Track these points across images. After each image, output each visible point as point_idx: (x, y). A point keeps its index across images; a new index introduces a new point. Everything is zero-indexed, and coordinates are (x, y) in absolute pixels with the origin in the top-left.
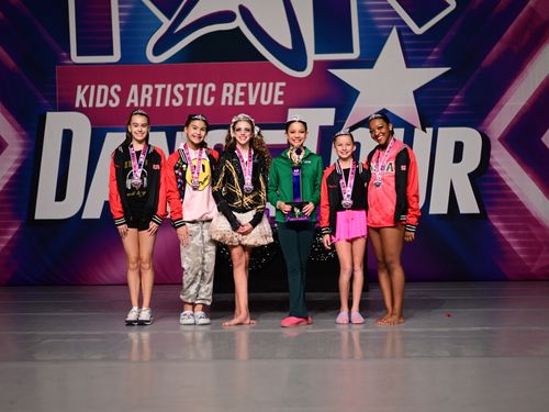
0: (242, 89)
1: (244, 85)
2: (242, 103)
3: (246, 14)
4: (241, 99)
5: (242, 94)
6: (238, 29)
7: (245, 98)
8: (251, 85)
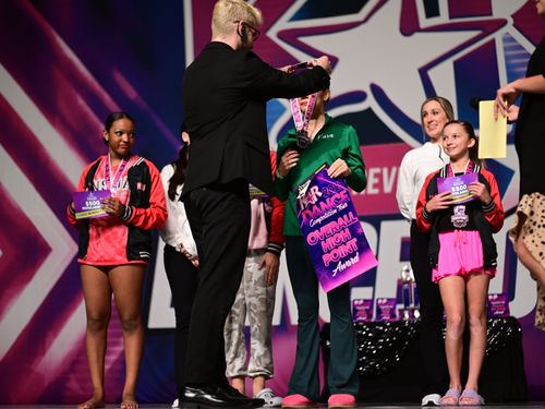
0: (376, 175)
1: (378, 170)
2: (376, 191)
3: (378, 92)
4: (375, 186)
5: (376, 181)
6: (369, 110)
7: (379, 185)
8: (385, 171)
